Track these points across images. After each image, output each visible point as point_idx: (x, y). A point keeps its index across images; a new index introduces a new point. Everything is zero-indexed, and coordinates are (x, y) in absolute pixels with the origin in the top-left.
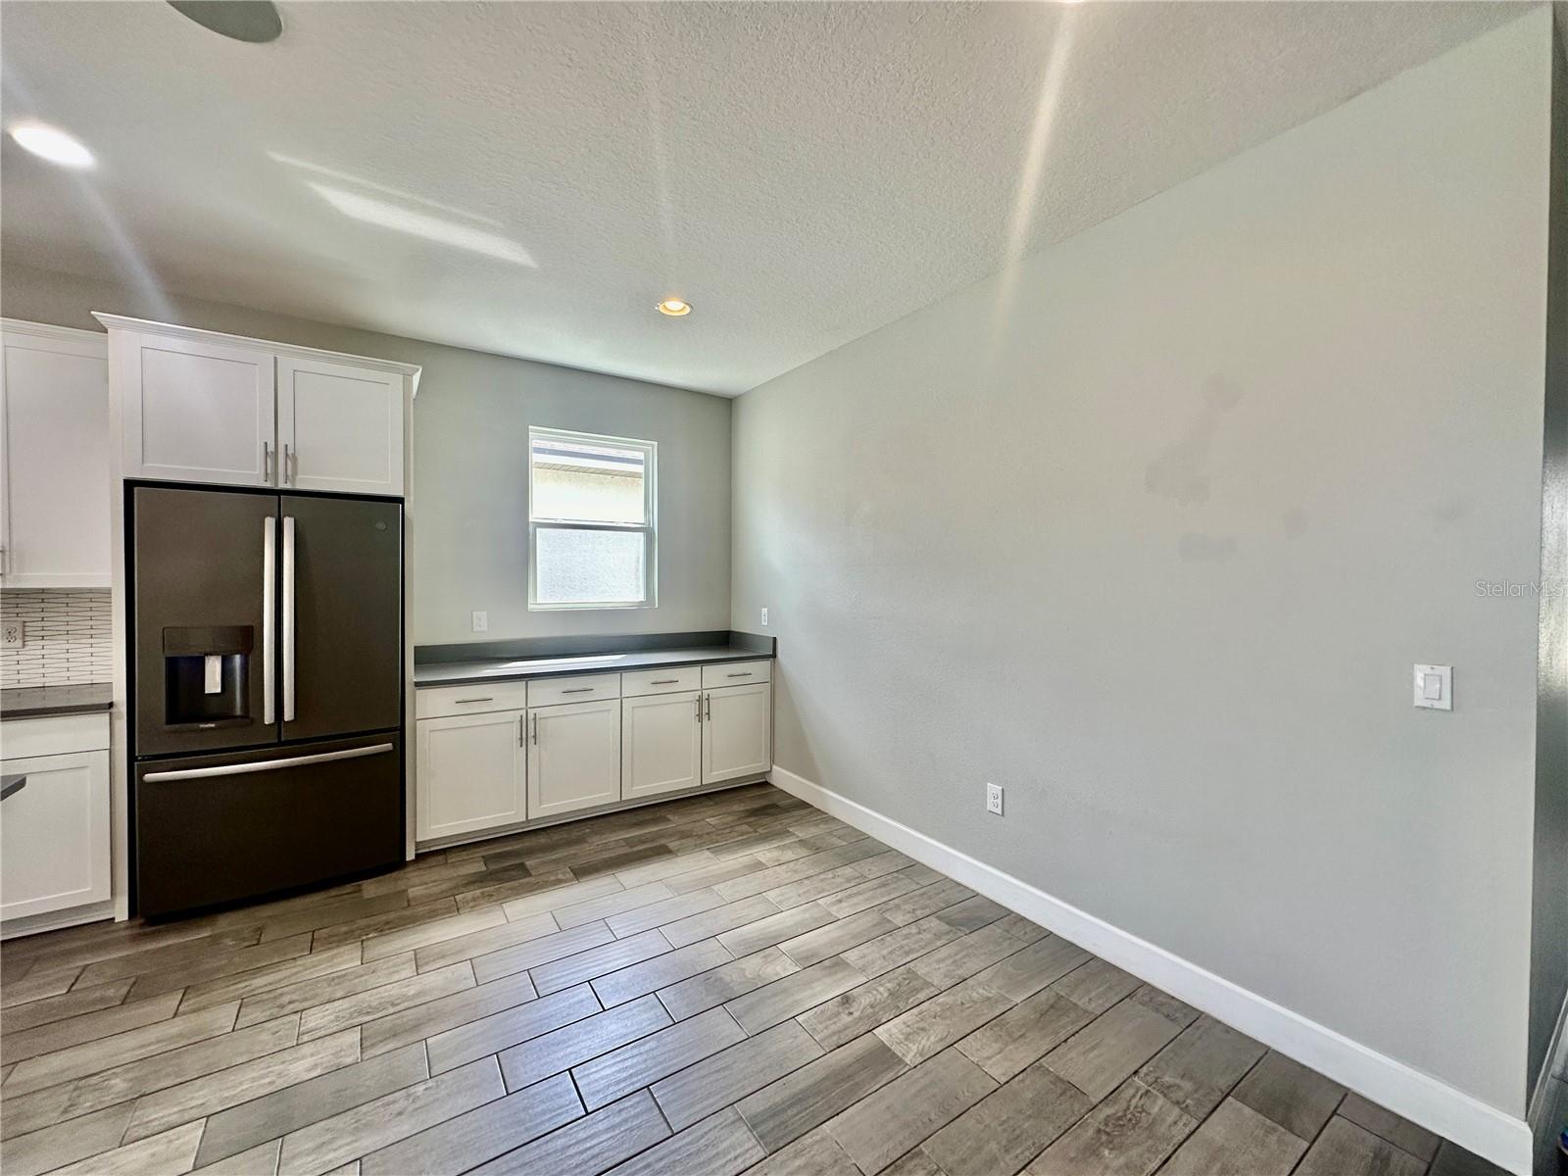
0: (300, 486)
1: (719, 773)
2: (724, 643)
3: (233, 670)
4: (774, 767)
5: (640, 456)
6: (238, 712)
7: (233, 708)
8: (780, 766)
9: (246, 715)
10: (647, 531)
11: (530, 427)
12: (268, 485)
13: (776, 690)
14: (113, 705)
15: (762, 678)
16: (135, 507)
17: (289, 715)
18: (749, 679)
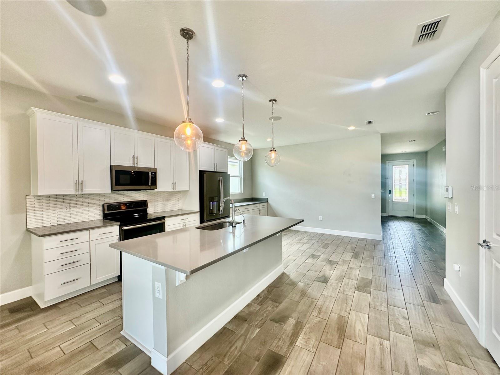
0: (218, 171)
3: (215, 205)
7: (215, 212)
10: (240, 177)
11: (228, 157)
12: (214, 171)
13: (268, 208)
14: (198, 212)
15: (266, 206)
16: (205, 175)
17: (222, 213)
18: (265, 206)
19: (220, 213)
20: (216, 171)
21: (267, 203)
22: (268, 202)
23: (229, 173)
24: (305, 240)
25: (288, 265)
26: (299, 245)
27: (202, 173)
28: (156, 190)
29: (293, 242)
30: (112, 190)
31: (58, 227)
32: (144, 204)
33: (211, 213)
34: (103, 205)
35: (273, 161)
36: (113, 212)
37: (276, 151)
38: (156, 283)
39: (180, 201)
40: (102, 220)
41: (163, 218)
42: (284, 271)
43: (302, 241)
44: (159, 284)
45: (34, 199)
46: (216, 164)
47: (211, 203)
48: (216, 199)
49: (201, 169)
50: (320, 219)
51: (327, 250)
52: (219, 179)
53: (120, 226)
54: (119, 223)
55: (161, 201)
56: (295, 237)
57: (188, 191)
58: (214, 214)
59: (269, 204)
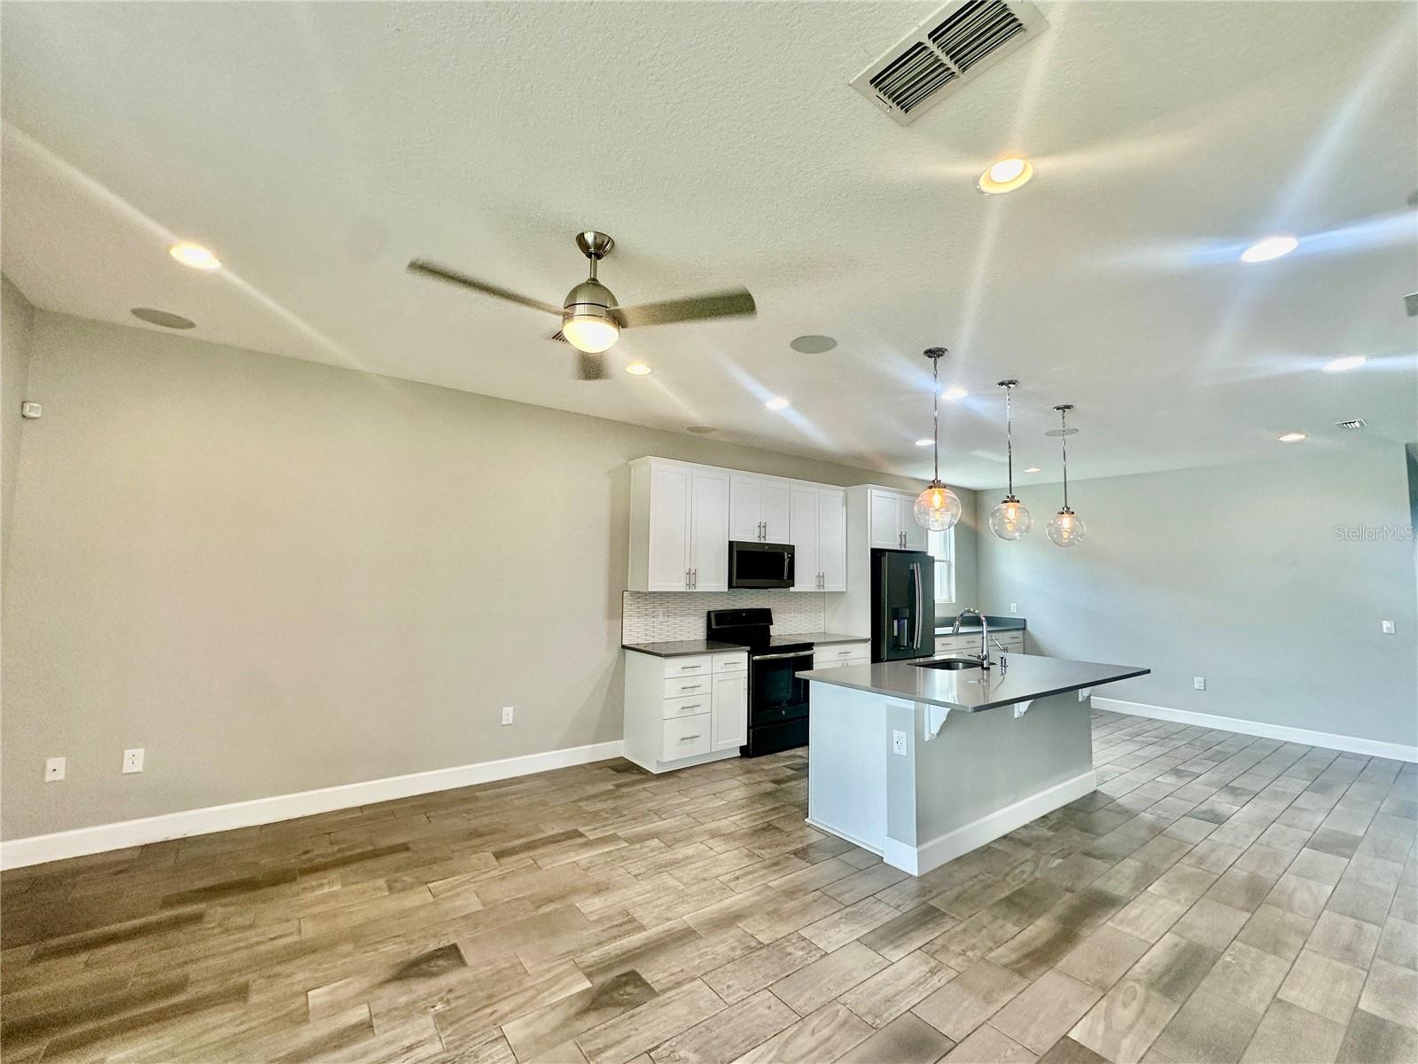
0: (908, 549)
10: (947, 563)
13: (1026, 646)
14: (869, 639)
15: (1021, 639)
16: (885, 560)
17: (919, 646)
18: (1017, 640)
19: (915, 647)
20: (903, 549)
21: (1022, 631)
22: (1024, 629)
23: (930, 554)
24: (1148, 736)
25: (1106, 779)
26: (1131, 747)
27: (877, 555)
28: (792, 589)
29: (1110, 737)
30: (730, 586)
32: (765, 616)
33: (896, 645)
34: (709, 613)
35: (1066, 535)
37: (1073, 513)
38: (895, 732)
39: (822, 614)
40: (705, 642)
41: (809, 646)
42: (1098, 788)
43: (1140, 738)
44: (902, 733)
46: (904, 534)
47: (896, 622)
48: (907, 612)
49: (874, 547)
50: (1196, 686)
51: (1224, 766)
52: (911, 568)
53: (749, 653)
54: (749, 648)
56: (1118, 727)
57: (844, 592)
58: (903, 646)
59: (1029, 634)
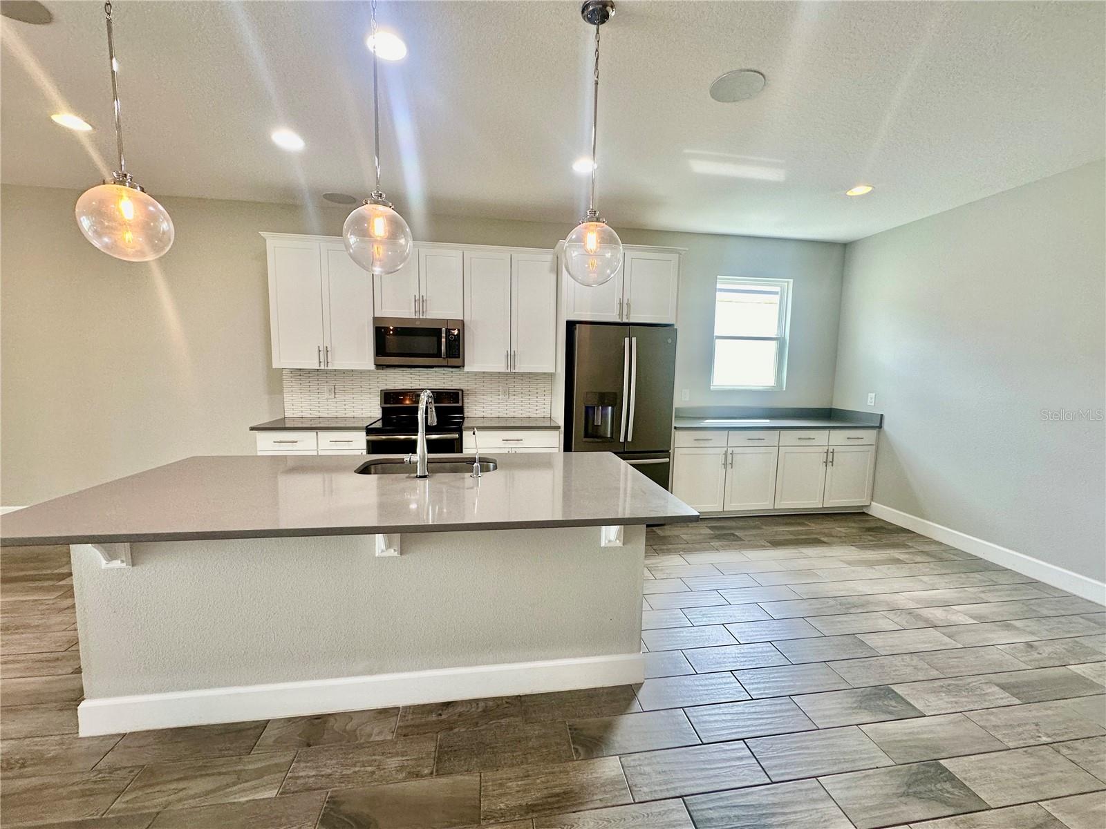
0: (632, 321)
1: (837, 501)
2: (830, 416)
3: (607, 415)
4: (873, 503)
5: (777, 289)
6: (609, 436)
7: (606, 434)
8: (876, 502)
9: (612, 437)
10: (780, 340)
11: (718, 277)
12: (618, 320)
13: (880, 450)
14: (562, 427)
15: (870, 441)
16: (578, 329)
17: (629, 439)
19: (622, 440)
21: (874, 432)
22: (880, 427)
30: (377, 365)
31: (321, 420)
34: (380, 392)
36: (392, 405)
45: (292, 375)
46: (625, 301)
47: (600, 409)
49: (570, 318)
53: (366, 432)
55: (499, 395)
57: (553, 373)
58: (603, 438)
59: (883, 436)
